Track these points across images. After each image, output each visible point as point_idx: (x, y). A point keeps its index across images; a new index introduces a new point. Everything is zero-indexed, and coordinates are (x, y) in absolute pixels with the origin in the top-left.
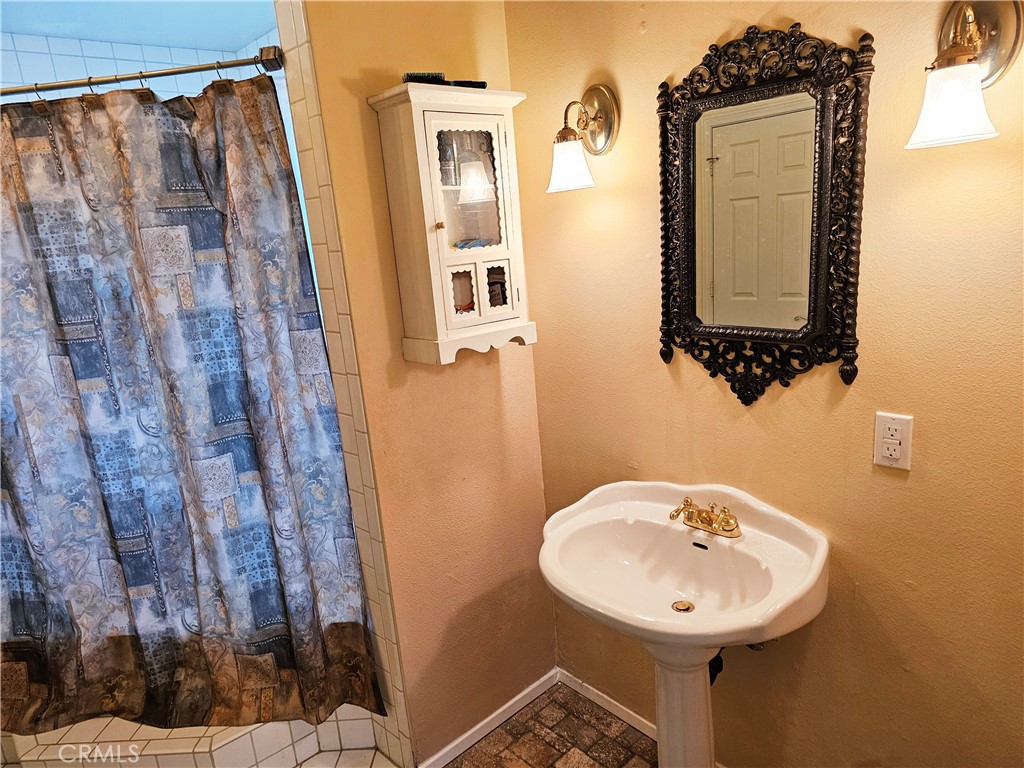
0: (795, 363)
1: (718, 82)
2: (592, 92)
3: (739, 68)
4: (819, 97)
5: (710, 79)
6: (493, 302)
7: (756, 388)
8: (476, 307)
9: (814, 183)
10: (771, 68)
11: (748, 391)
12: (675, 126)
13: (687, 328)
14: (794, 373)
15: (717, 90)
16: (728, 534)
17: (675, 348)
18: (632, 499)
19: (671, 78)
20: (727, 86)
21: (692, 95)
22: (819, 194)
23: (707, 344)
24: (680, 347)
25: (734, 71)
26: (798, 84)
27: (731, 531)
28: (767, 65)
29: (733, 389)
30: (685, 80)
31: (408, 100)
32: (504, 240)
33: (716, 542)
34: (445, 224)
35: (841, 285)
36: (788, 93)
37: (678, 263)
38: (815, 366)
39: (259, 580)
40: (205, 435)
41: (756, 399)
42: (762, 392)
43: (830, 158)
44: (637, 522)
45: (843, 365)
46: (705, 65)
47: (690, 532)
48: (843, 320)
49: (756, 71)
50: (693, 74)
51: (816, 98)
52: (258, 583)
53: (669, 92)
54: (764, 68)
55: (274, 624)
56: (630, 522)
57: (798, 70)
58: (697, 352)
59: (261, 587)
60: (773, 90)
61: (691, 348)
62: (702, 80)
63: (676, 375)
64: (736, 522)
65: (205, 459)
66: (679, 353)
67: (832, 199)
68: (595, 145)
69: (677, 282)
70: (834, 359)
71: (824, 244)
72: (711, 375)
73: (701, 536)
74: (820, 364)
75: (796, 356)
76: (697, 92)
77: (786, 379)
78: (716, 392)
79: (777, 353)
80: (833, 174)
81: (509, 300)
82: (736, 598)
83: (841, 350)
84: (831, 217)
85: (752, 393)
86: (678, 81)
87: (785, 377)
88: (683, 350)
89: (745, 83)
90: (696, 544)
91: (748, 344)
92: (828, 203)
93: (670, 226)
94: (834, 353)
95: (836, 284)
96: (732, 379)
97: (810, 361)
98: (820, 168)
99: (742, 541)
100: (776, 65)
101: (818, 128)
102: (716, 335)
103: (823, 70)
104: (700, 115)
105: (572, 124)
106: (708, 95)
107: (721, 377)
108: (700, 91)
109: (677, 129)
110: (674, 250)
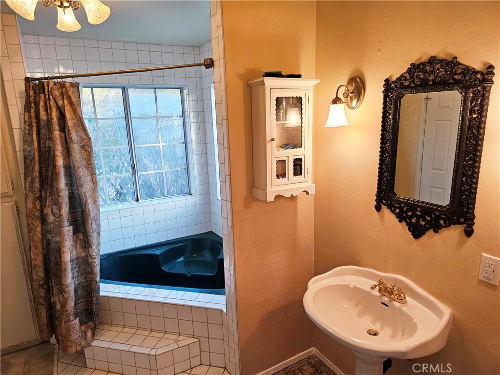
0: (442, 222)
1: (413, 81)
2: (352, 80)
3: (424, 76)
4: (463, 94)
5: (409, 79)
6: (295, 175)
7: (421, 231)
8: (287, 176)
9: (458, 136)
10: (440, 77)
11: (417, 232)
12: (391, 99)
13: (388, 197)
14: (441, 227)
15: (413, 85)
16: (400, 301)
17: (382, 205)
18: (354, 275)
19: (391, 77)
20: (418, 83)
21: (400, 86)
22: (460, 141)
23: (398, 206)
24: (385, 205)
25: (422, 76)
26: (453, 87)
27: (401, 300)
28: (439, 75)
29: (409, 229)
30: (397, 78)
31: (264, 84)
32: (303, 146)
33: (393, 304)
34: (275, 139)
35: (468, 187)
36: (448, 90)
37: (387, 165)
38: (452, 225)
40: (67, 216)
41: (421, 237)
42: (424, 234)
43: (467, 125)
44: (355, 287)
45: (466, 227)
46: (408, 72)
47: (380, 297)
48: (468, 204)
49: (433, 78)
50: (402, 76)
51: (462, 94)
52: (76, 284)
53: (390, 83)
54: (437, 77)
56: (352, 286)
57: (454, 79)
58: (393, 209)
59: (77, 286)
60: (440, 89)
61: (390, 207)
62: (406, 79)
63: (382, 219)
64: (404, 295)
66: (384, 208)
67: (467, 144)
68: (352, 105)
69: (386, 174)
70: (462, 223)
71: (461, 166)
72: (399, 221)
73: (386, 299)
74: (455, 225)
75: (442, 219)
76: (403, 85)
77: (437, 229)
78: (401, 230)
79: (433, 216)
80: (468, 132)
81: (303, 174)
82: (400, 334)
83: (466, 220)
84: (465, 154)
85: (419, 233)
86: (394, 79)
87: (437, 228)
88: (386, 207)
89: (427, 83)
90: (383, 303)
91: (419, 209)
92: (464, 146)
93: (385, 147)
94: (462, 220)
95: (466, 186)
96: (410, 225)
97: (449, 223)
98: (461, 129)
99: (406, 306)
100: (443, 76)
101: (462, 109)
102: (403, 202)
103: (467, 81)
104: (403, 96)
105: (340, 96)
106: (408, 87)
107: (404, 223)
108: (405, 84)
109: (391, 101)
110: (386, 158)
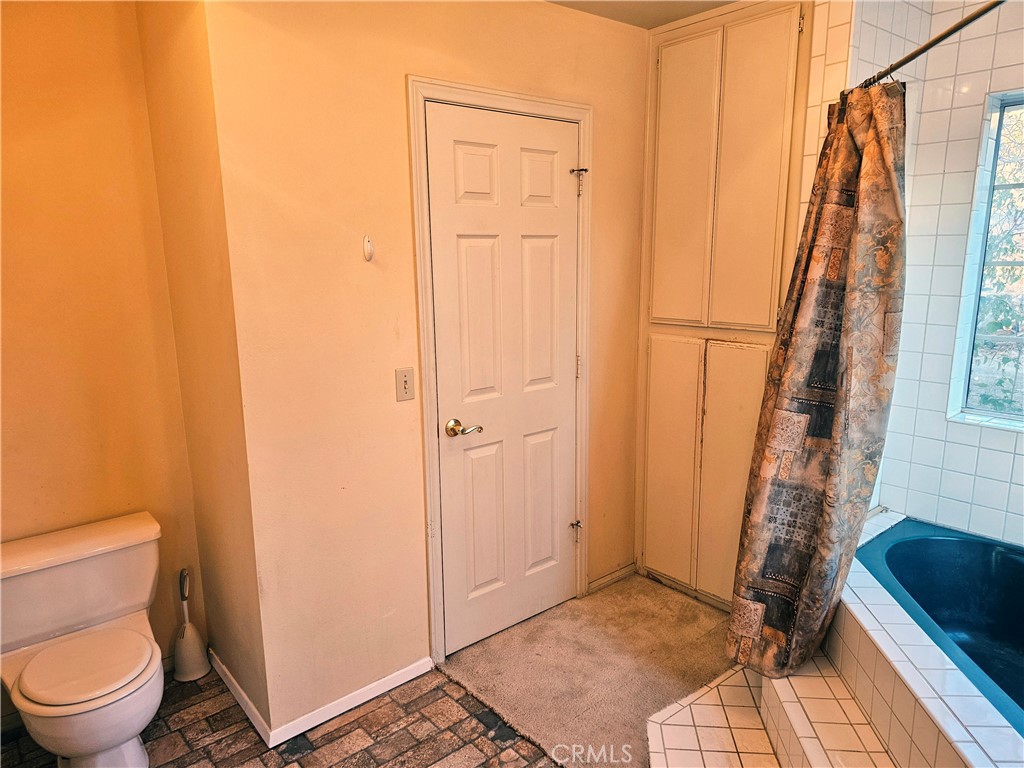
39: (783, 536)
40: (795, 390)
52: (781, 538)
55: (779, 581)
59: (782, 542)
65: (787, 410)
